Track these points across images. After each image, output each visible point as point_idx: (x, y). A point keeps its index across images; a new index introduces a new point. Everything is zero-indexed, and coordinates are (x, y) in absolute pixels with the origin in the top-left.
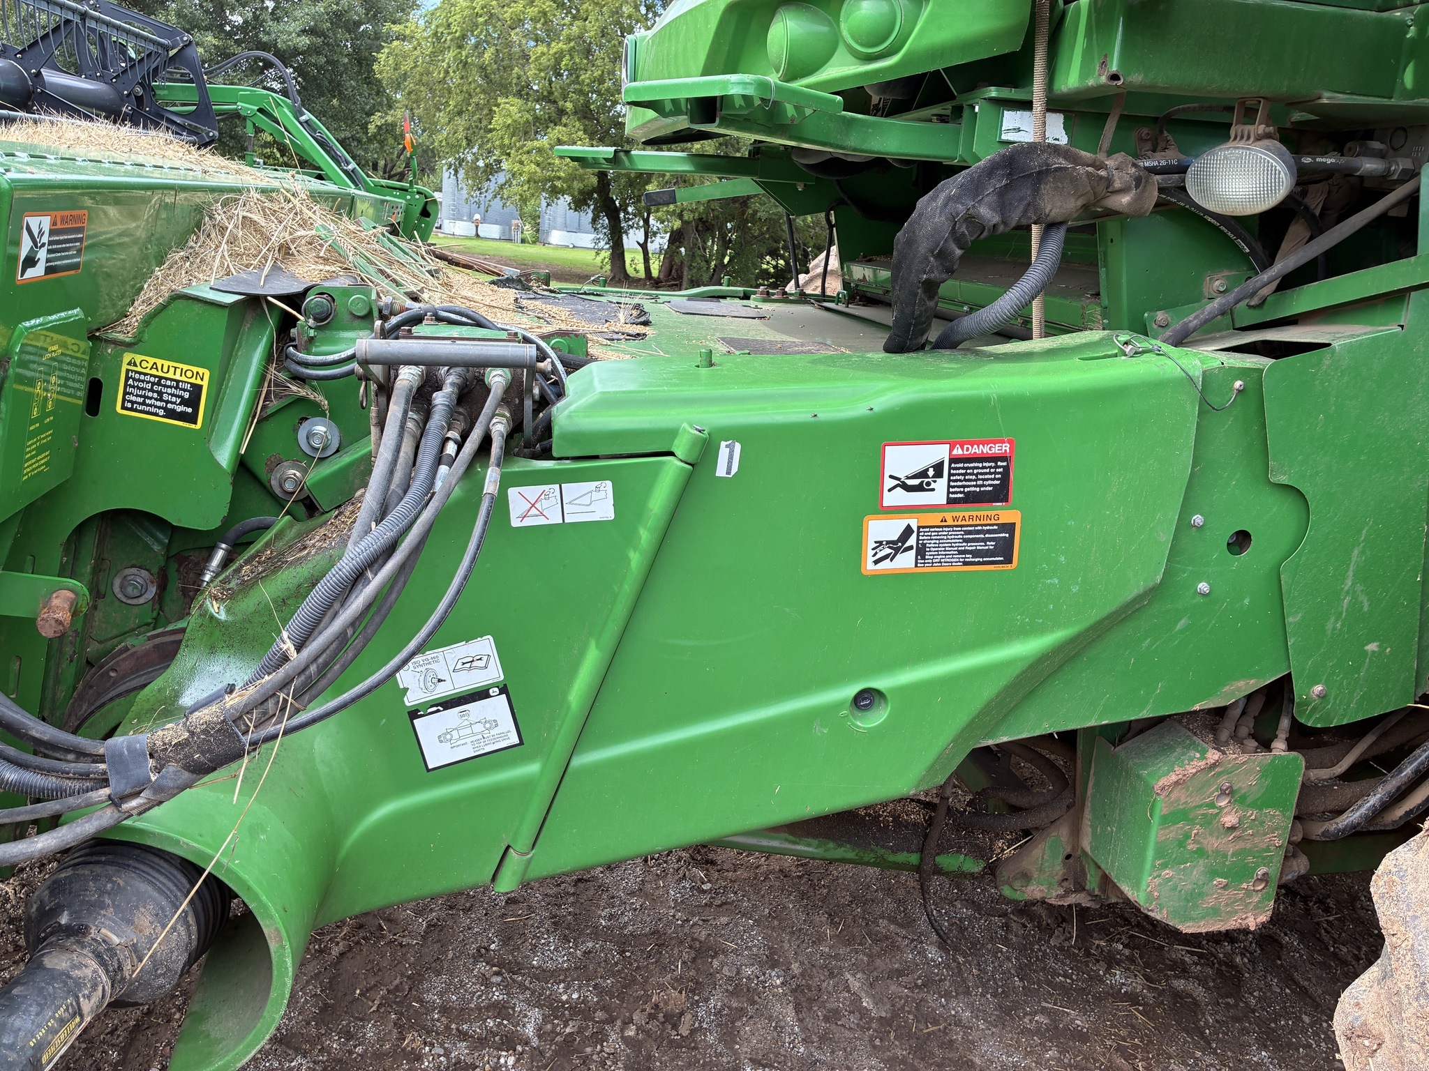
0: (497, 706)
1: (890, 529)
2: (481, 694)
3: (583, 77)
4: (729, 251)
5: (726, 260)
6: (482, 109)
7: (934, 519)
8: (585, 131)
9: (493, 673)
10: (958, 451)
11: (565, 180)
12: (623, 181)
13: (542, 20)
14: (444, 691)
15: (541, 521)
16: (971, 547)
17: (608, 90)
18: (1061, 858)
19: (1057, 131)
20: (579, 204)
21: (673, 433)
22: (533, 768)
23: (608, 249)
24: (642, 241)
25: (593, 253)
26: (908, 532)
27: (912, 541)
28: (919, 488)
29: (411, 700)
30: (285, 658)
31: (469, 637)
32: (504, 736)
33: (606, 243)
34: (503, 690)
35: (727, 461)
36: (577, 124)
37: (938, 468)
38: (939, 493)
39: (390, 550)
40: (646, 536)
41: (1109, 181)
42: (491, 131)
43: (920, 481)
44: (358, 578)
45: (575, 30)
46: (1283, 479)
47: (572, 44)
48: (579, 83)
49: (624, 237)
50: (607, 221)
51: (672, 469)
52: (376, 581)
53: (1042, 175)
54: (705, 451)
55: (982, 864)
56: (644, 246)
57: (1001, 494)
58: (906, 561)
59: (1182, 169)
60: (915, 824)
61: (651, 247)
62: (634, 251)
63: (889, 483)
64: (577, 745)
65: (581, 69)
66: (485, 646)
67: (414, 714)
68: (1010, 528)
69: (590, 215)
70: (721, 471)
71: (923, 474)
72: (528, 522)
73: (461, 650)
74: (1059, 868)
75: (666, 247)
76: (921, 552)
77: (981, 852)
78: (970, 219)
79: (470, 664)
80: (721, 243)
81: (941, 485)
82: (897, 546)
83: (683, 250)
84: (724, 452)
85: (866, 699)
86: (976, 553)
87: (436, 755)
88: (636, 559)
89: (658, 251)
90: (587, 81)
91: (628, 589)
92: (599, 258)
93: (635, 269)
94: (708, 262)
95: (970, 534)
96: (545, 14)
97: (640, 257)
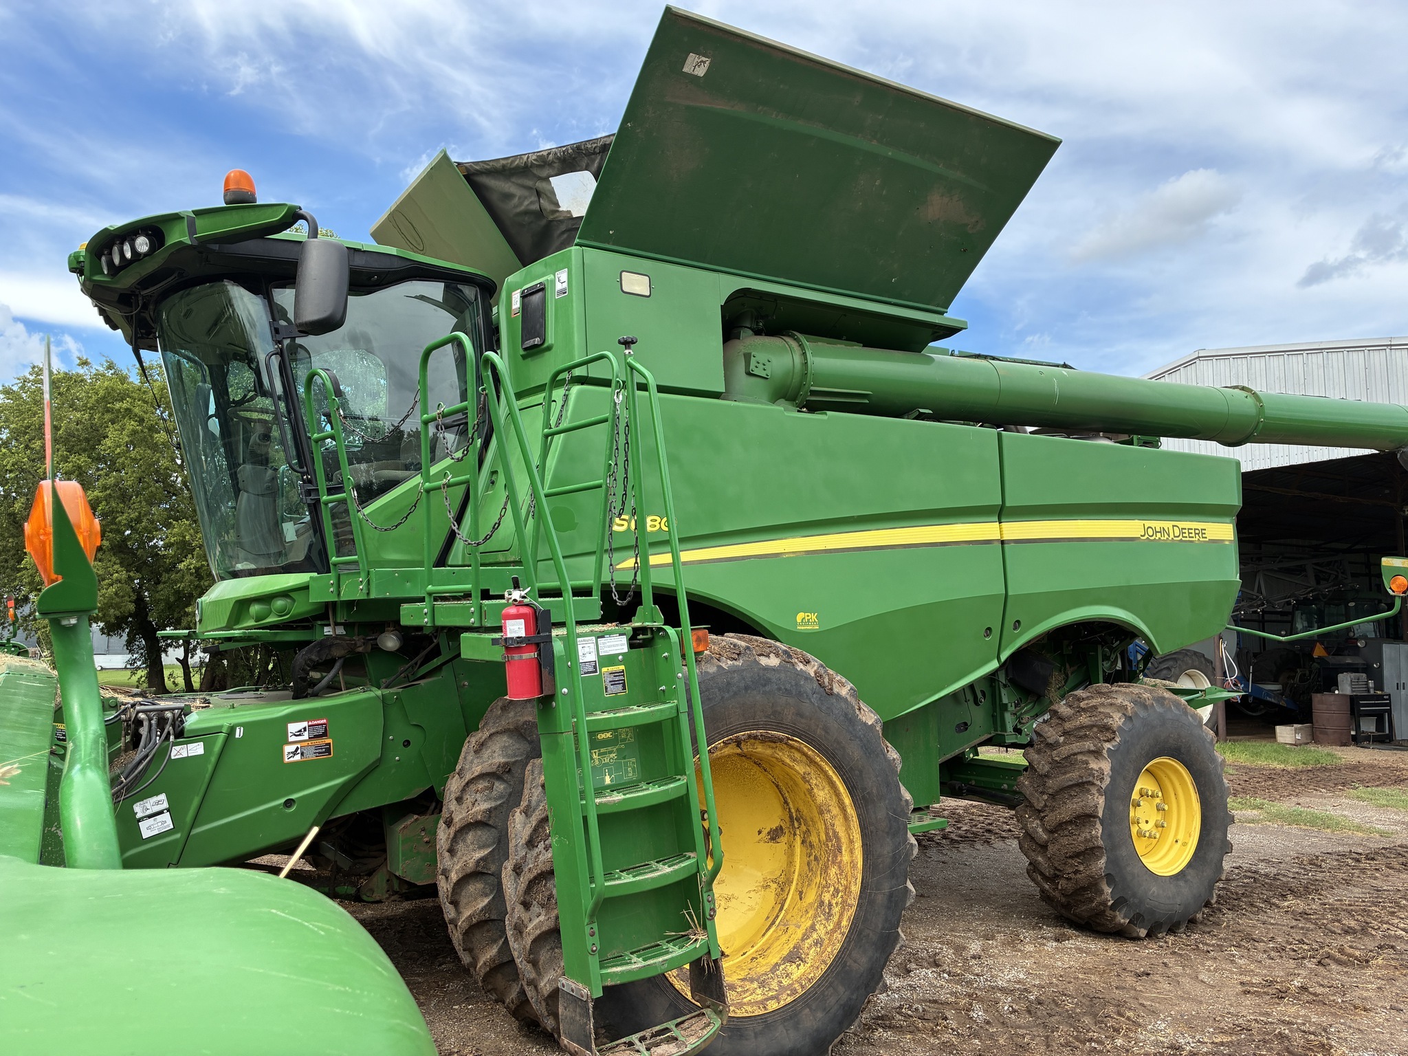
0: (167, 816)
1: (292, 748)
2: (161, 812)
3: (120, 518)
4: (272, 658)
5: (271, 666)
6: (9, 551)
7: (306, 744)
8: (121, 564)
9: (166, 805)
10: (310, 723)
11: (101, 609)
12: (162, 606)
13: (77, 472)
14: (148, 812)
15: (181, 756)
16: (317, 751)
17: (145, 528)
18: (385, 881)
19: (341, 631)
20: (110, 630)
21: (222, 727)
22: (178, 836)
23: (146, 668)
24: (181, 657)
25: (128, 673)
26: (297, 748)
27: (299, 751)
28: (300, 735)
29: (138, 816)
30: (122, 782)
31: (157, 795)
32: (168, 826)
33: (143, 663)
34: (168, 810)
35: (239, 733)
36: (113, 559)
37: (305, 729)
38: (306, 736)
39: (147, 756)
40: (213, 759)
41: (355, 644)
42: (19, 570)
43: (300, 733)
44: (140, 762)
45: (111, 481)
46: (415, 723)
47: (108, 492)
48: (116, 524)
49: (163, 655)
50: (144, 642)
51: (222, 736)
52: (145, 763)
53: (331, 646)
54: (232, 730)
55: (355, 889)
56: (184, 662)
57: (325, 734)
58: (298, 757)
59: (376, 639)
60: (326, 877)
61: (190, 661)
62: (172, 666)
63: (290, 734)
64: (192, 827)
65: (118, 512)
66: (163, 797)
67: (139, 820)
68: (329, 744)
69: (125, 637)
70: (237, 736)
71: (300, 731)
72: (177, 757)
73: (155, 799)
74: (385, 886)
75: (207, 660)
76: (302, 754)
77: (353, 884)
78: (310, 660)
79: (158, 803)
80: (264, 651)
81: (306, 734)
82: (295, 753)
83: (225, 662)
84: (238, 730)
85: (289, 803)
86: (319, 753)
87: (146, 834)
88: (210, 768)
89: (198, 664)
90: (125, 522)
91: (208, 776)
92: (135, 678)
93: (174, 682)
94: (251, 671)
95: (317, 747)
96: (80, 467)
97: (179, 672)
